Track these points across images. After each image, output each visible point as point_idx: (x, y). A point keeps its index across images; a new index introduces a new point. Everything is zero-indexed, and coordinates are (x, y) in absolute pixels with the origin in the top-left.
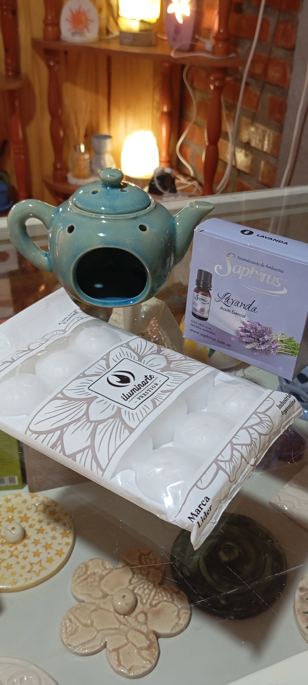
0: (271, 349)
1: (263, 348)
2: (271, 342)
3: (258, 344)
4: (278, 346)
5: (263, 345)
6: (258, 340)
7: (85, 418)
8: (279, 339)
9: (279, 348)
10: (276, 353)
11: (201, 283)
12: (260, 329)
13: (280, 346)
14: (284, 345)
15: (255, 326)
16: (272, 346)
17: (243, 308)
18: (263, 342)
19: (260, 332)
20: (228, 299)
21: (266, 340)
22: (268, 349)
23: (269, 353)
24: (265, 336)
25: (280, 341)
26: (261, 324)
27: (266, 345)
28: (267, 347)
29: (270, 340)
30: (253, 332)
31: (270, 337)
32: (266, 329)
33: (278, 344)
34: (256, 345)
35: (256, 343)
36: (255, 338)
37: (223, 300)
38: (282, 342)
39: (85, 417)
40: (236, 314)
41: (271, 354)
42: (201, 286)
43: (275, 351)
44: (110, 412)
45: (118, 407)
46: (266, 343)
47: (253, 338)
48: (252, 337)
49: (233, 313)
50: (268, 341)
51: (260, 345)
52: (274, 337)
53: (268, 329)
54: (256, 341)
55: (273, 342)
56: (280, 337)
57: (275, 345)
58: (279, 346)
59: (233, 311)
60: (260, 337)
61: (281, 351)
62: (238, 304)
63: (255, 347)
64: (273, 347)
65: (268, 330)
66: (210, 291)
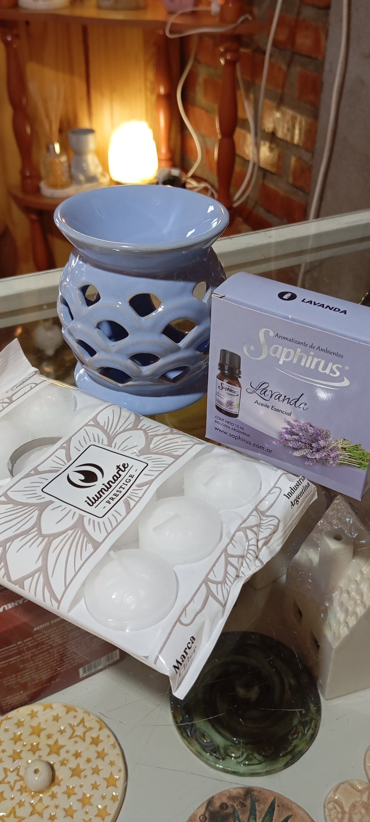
0: (329, 459)
1: (317, 456)
2: (329, 450)
3: (311, 451)
4: (339, 455)
5: (318, 453)
6: (311, 445)
7: (35, 531)
8: (340, 446)
9: (341, 457)
10: (336, 463)
11: (226, 368)
12: (313, 432)
13: (343, 456)
14: (348, 455)
15: (305, 427)
16: (330, 454)
17: (288, 403)
18: (317, 448)
19: (313, 436)
20: (265, 390)
21: (322, 446)
22: (325, 458)
23: (327, 464)
24: (320, 441)
25: (341, 448)
26: (313, 425)
27: (322, 453)
28: (324, 456)
29: (327, 446)
30: (303, 435)
31: (328, 443)
32: (320, 432)
33: (339, 453)
34: (307, 452)
35: (307, 450)
36: (305, 443)
37: (258, 392)
38: (345, 450)
39: (35, 529)
40: (277, 410)
41: (329, 465)
42: (226, 372)
43: (334, 462)
44: (69, 522)
45: (79, 514)
46: (321, 450)
47: (303, 443)
48: (301, 442)
49: (273, 409)
50: (324, 448)
51: (313, 452)
52: (332, 442)
53: (324, 431)
54: (307, 447)
55: (331, 450)
56: (341, 444)
57: (335, 453)
58: (341, 455)
59: (273, 407)
60: (313, 442)
61: (344, 461)
62: (279, 397)
63: (307, 454)
64: (332, 456)
65: (324, 433)
66: (239, 379)
